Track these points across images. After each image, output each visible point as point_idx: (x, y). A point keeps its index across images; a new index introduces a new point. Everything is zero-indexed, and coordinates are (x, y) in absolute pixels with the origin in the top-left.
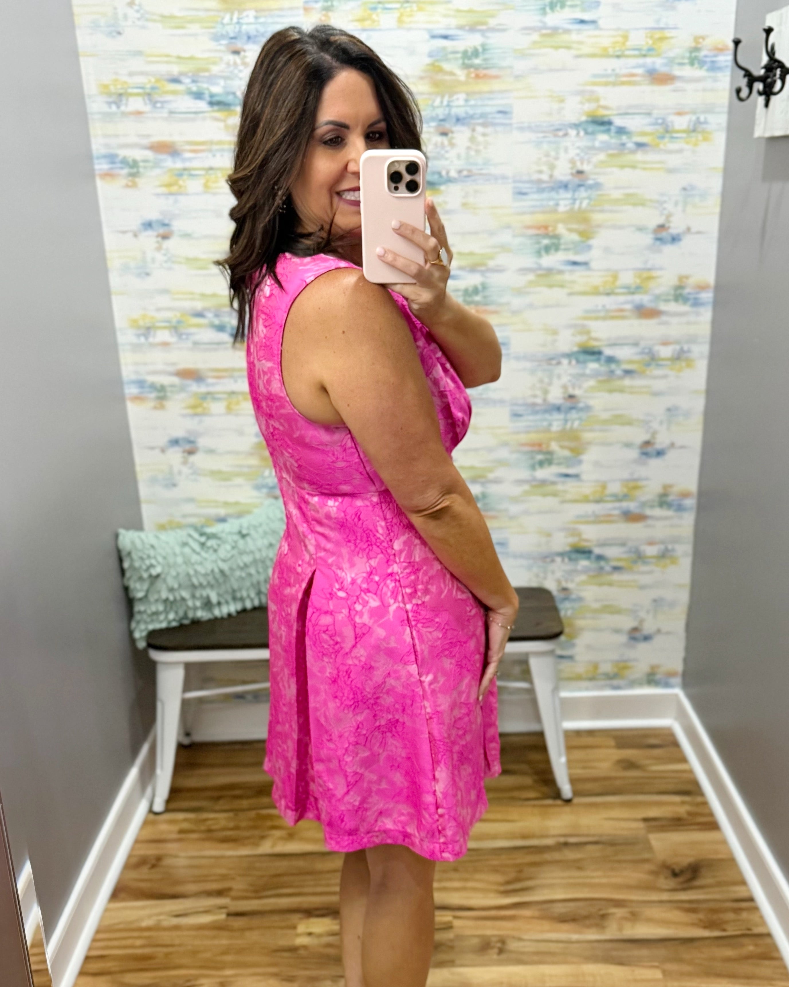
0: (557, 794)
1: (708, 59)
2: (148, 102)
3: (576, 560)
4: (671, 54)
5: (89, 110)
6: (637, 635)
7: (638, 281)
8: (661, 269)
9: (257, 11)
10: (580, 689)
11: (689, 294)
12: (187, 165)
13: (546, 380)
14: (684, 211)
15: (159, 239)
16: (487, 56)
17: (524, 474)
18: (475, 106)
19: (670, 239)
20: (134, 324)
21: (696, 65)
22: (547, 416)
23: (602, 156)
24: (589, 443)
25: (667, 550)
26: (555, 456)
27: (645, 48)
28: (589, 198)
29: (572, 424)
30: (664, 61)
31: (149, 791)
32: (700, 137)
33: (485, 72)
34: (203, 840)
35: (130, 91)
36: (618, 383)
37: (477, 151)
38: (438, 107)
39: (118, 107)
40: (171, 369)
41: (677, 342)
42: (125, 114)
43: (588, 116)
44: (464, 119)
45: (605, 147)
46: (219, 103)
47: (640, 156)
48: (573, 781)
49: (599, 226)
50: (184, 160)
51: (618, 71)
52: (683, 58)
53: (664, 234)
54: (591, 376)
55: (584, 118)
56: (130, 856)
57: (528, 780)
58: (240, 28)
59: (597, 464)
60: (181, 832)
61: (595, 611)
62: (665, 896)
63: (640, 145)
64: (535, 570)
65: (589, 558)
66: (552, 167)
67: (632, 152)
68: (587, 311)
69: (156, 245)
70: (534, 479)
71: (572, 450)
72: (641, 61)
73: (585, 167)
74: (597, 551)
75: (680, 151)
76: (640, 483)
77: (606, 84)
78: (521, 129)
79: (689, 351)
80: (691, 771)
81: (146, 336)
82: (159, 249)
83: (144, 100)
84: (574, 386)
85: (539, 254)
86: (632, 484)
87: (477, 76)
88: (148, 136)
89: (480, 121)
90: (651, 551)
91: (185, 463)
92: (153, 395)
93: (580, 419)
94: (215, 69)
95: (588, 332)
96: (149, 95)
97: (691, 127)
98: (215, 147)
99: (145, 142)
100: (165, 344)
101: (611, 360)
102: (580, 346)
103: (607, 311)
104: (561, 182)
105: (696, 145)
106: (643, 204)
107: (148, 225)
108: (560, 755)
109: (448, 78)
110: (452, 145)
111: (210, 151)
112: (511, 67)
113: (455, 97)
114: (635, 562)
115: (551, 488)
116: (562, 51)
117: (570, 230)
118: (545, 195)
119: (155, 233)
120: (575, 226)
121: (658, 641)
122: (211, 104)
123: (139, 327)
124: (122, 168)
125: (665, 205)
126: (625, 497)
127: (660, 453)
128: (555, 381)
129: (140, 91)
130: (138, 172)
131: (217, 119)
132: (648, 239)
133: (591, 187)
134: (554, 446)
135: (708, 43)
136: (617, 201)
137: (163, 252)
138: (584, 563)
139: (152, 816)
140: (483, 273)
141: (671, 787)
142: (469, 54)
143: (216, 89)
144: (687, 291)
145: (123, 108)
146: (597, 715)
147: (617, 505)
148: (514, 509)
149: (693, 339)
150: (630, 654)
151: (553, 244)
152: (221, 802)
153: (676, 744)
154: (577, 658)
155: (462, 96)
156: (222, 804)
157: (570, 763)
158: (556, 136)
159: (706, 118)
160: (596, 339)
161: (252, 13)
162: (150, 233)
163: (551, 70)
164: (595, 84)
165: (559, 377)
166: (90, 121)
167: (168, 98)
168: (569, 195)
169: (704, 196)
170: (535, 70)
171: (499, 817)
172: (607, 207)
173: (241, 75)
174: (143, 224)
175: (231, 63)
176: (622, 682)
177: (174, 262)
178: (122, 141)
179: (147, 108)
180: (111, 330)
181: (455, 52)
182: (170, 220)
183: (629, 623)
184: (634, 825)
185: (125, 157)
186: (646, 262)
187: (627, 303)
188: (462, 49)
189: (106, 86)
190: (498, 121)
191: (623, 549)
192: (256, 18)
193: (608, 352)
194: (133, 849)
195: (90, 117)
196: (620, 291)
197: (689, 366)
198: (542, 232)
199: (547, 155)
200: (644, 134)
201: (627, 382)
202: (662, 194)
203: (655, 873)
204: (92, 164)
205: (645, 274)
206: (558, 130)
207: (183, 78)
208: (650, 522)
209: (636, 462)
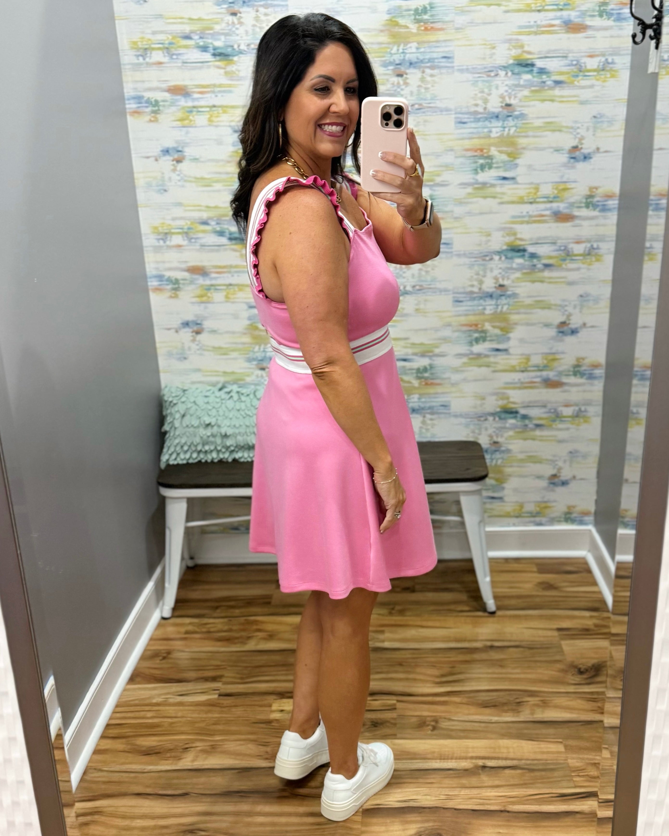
0: (483, 608)
1: (614, 12)
2: (166, 54)
3: (505, 419)
4: (583, 8)
5: (122, 62)
6: (556, 480)
7: (555, 192)
8: (574, 182)
10: (508, 525)
11: (598, 201)
12: (196, 104)
13: (481, 273)
14: (594, 135)
15: (175, 162)
16: (433, 13)
17: (463, 349)
18: (424, 52)
19: (582, 157)
20: (155, 230)
21: (605, 17)
22: (482, 302)
23: (526, 92)
24: (516, 324)
25: (580, 410)
26: (488, 334)
27: (562, 3)
28: (516, 126)
29: (502, 308)
30: (578, 13)
32: (608, 75)
33: (432, 25)
34: (205, 639)
35: (153, 46)
36: (540, 275)
37: (426, 89)
38: (395, 54)
39: (144, 59)
40: (184, 266)
41: (589, 241)
42: (148, 64)
43: (515, 60)
44: (416, 63)
45: (529, 85)
46: (220, 54)
47: (557, 92)
48: (496, 598)
49: (524, 148)
50: (194, 100)
51: (539, 23)
52: (594, 11)
54: (517, 270)
55: (511, 62)
56: (145, 650)
57: (462, 597)
59: (522, 341)
60: (187, 632)
61: (522, 460)
62: (571, 689)
63: (558, 83)
64: (472, 427)
65: (515, 418)
66: (486, 101)
67: (551, 88)
68: (514, 217)
69: (172, 167)
70: (472, 353)
71: (502, 329)
72: (559, 14)
73: (512, 102)
74: (523, 411)
75: (592, 86)
76: (557, 356)
77: (529, 33)
78: (461, 71)
79: (598, 248)
80: (600, 593)
81: (164, 240)
82: (174, 170)
83: (163, 53)
84: (503, 278)
85: (476, 171)
86: (551, 357)
87: (426, 29)
88: (166, 81)
89: (429, 64)
90: (568, 411)
91: (194, 340)
92: (170, 287)
93: (508, 304)
94: (217, 28)
95: (515, 234)
96: (167, 48)
97: (601, 67)
98: (217, 89)
99: (164, 86)
100: (179, 246)
101: (533, 256)
102: (508, 245)
103: (530, 216)
104: (493, 113)
105: (605, 81)
106: (560, 131)
107: (166, 152)
108: (485, 576)
109: (403, 30)
110: (406, 84)
111: (213, 92)
112: (452, 22)
113: (409, 45)
114: (554, 421)
115: (484, 360)
116: (493, 7)
117: (501, 152)
118: (480, 124)
119: (171, 158)
120: (503, 149)
121: (573, 486)
122: (214, 55)
123: (158, 233)
124: (147, 107)
125: (578, 131)
126: (545, 367)
127: (574, 332)
128: (489, 274)
129: (161, 46)
130: (159, 110)
131: (219, 67)
132: (563, 158)
134: (487, 326)
136: (538, 128)
137: (177, 172)
138: (511, 421)
139: (162, 621)
140: (431, 187)
141: (583, 605)
142: (420, 10)
143: (218, 44)
144: (596, 199)
145: (147, 60)
146: (523, 546)
147: (539, 373)
148: (455, 377)
149: (601, 239)
150: (550, 496)
151: (487, 163)
152: (219, 610)
153: (589, 571)
154: (506, 499)
155: (414, 45)
157: (494, 584)
158: (489, 76)
159: (613, 60)
160: (521, 240)
162: (167, 158)
163: (485, 23)
164: (520, 34)
165: (492, 270)
166: (123, 70)
167: (182, 51)
168: (500, 124)
169: (611, 122)
170: (472, 23)
171: (438, 624)
172: (531, 133)
173: (237, 32)
174: (162, 151)
175: (230, 22)
176: (544, 520)
177: (185, 181)
178: (147, 85)
179: (166, 59)
180: (138, 235)
181: (409, 10)
182: (183, 147)
183: (549, 471)
184: (549, 633)
185: (149, 98)
186: (562, 177)
187: (546, 209)
188: (413, 7)
189: (135, 43)
190: (442, 64)
191: (543, 410)
193: (531, 249)
194: (148, 645)
195: (122, 67)
196: (542, 200)
197: (598, 260)
198: (478, 153)
199: (482, 91)
200: (561, 73)
201: (547, 274)
202: (576, 122)
203: (565, 671)
204: (124, 104)
205: (561, 186)
206: (491, 71)
207: (192, 35)
208: (566, 388)
209: (554, 339)
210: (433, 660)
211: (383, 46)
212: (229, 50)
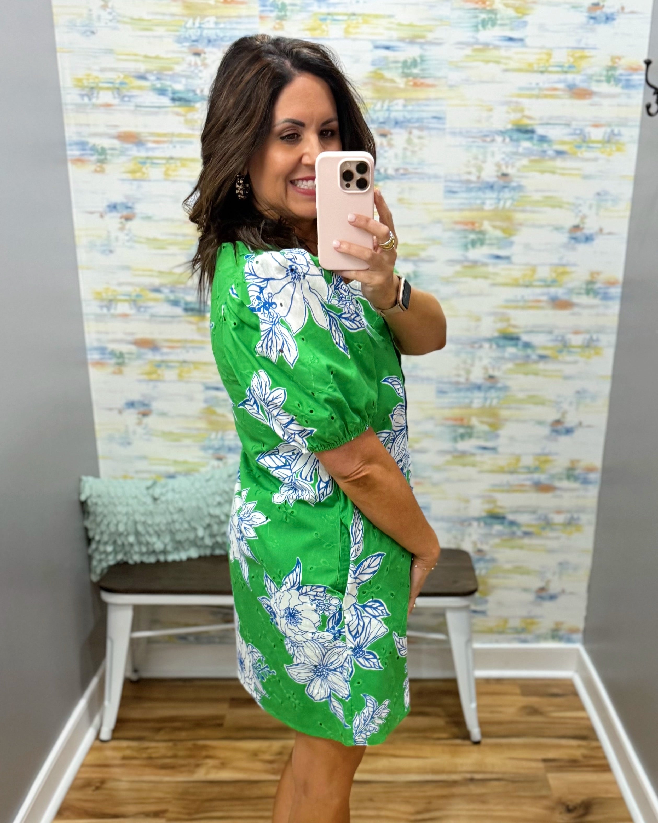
0: (466, 736)
1: (623, 78)
2: (116, 95)
3: (491, 525)
4: (590, 72)
5: (63, 101)
6: (544, 594)
7: (554, 275)
8: (575, 265)
9: (217, 17)
10: (491, 642)
11: (600, 288)
12: (150, 154)
13: (469, 361)
14: (597, 214)
15: (123, 220)
16: (424, 66)
17: (447, 445)
18: (412, 111)
19: (583, 238)
20: (98, 296)
21: (612, 82)
22: (469, 394)
23: (525, 162)
24: (506, 420)
25: (572, 518)
26: (475, 430)
27: (567, 65)
28: (512, 199)
29: (491, 402)
30: (583, 77)
31: (97, 720)
32: (614, 148)
33: (422, 81)
34: (146, 766)
35: (101, 85)
36: (534, 367)
37: (413, 152)
38: (379, 111)
39: (90, 99)
40: (130, 338)
41: (588, 332)
42: (95, 106)
43: (514, 125)
44: (402, 122)
45: (528, 153)
46: (180, 99)
47: (559, 163)
48: (481, 724)
49: (521, 224)
50: (148, 150)
51: (541, 85)
52: (601, 75)
53: (578, 234)
54: (509, 360)
55: (510, 126)
56: (76, 779)
57: (440, 722)
58: (202, 32)
59: (512, 439)
60: (124, 758)
61: (508, 571)
63: (559, 153)
64: (454, 533)
65: (502, 523)
66: (480, 169)
67: (552, 159)
68: (507, 301)
69: (120, 226)
70: (456, 450)
71: (491, 425)
72: (562, 77)
73: (510, 171)
74: (510, 517)
75: (596, 160)
76: (550, 458)
77: (531, 96)
78: (454, 134)
79: (598, 340)
80: (588, 719)
81: (108, 308)
82: (122, 229)
83: (113, 93)
84: (493, 368)
85: (466, 247)
86: (543, 458)
87: (415, 85)
88: (116, 126)
89: (417, 125)
90: (559, 519)
91: (139, 423)
92: (113, 361)
93: (498, 397)
94: (178, 69)
95: (508, 320)
96: (118, 89)
97: (606, 138)
98: (175, 139)
99: (113, 132)
100: (125, 316)
101: (527, 345)
102: (500, 331)
103: (526, 301)
104: (487, 183)
105: (610, 154)
106: (560, 207)
107: (113, 207)
108: (471, 701)
109: (388, 85)
110: (391, 145)
111: (171, 142)
112: (445, 77)
113: (395, 102)
114: (544, 528)
115: (471, 459)
116: (491, 65)
117: (495, 227)
118: (473, 194)
119: (119, 215)
120: (498, 224)
121: (562, 600)
122: (173, 100)
123: (102, 300)
124: (92, 155)
125: (580, 208)
126: (537, 469)
127: (569, 431)
128: (477, 363)
129: (110, 85)
130: (106, 159)
131: (178, 114)
132: (563, 238)
133: (514, 189)
134: (474, 421)
135: (623, 62)
136: (537, 203)
137: (126, 232)
138: (498, 528)
139: (98, 744)
140: (415, 262)
141: (570, 732)
142: (409, 63)
143: (179, 87)
144: (597, 286)
145: (94, 100)
146: (506, 665)
147: (529, 476)
149: (601, 330)
150: (537, 611)
151: (479, 239)
152: (162, 733)
153: (575, 693)
154: (490, 613)
155: (401, 102)
156: (162, 735)
157: (480, 708)
158: (484, 141)
159: (619, 131)
160: (515, 326)
161: (212, 19)
162: (115, 214)
163: (482, 82)
164: (519, 96)
165: (481, 359)
166: (64, 111)
167: (135, 92)
168: (494, 195)
169: (616, 201)
170: (467, 81)
171: (412, 753)
172: (528, 208)
173: (200, 75)
174: (109, 206)
175: (193, 63)
176: (529, 637)
177: (135, 242)
178: (93, 130)
179: (116, 101)
180: (78, 301)
181: (396, 62)
182: (133, 203)
183: (537, 583)
184: (534, 764)
185: (94, 145)
186: (561, 258)
187: (543, 294)
188: (402, 59)
189: (80, 80)
190: (432, 125)
191: (533, 516)
192: (216, 23)
193: (525, 338)
194: (79, 772)
195: (64, 107)
196: (538, 283)
197: (597, 354)
198: (469, 227)
199: (476, 158)
200: (563, 143)
201: (541, 366)
202: (578, 198)
203: (551, 809)
204: (65, 150)
205: (561, 270)
206: (486, 136)
207: (148, 76)
208: (558, 493)
209: (547, 438)
210: (407, 794)
212: (191, 95)
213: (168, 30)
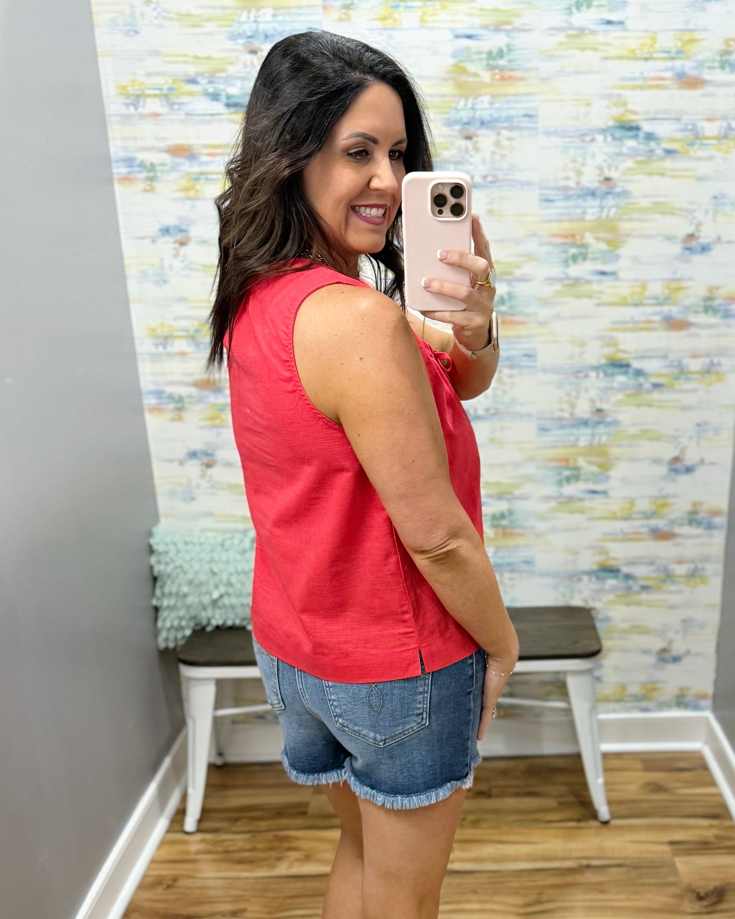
0: (594, 816)
2: (165, 103)
3: (603, 579)
4: (700, 57)
5: (107, 112)
6: (666, 656)
7: (667, 291)
8: (690, 279)
9: (275, 9)
10: (607, 712)
11: (720, 305)
12: (204, 169)
13: (573, 393)
14: (714, 220)
15: (177, 245)
16: (512, 57)
17: (552, 490)
18: (500, 109)
19: (699, 249)
20: (153, 333)
21: (727, 69)
22: (574, 431)
23: (630, 163)
24: (617, 459)
25: (696, 569)
26: (582, 472)
27: (674, 50)
28: (617, 206)
29: (600, 438)
30: (694, 64)
32: (731, 144)
33: (510, 73)
34: (223, 861)
35: (148, 92)
36: (648, 397)
37: (503, 156)
38: (462, 110)
39: (136, 109)
40: (189, 379)
41: (708, 355)
42: (142, 116)
43: (616, 121)
44: (489, 122)
45: (633, 154)
46: (236, 105)
47: (668, 163)
49: (627, 235)
50: (201, 164)
51: (645, 74)
52: (714, 61)
53: (693, 244)
54: (619, 390)
55: (611, 123)
57: (552, 803)
58: (257, 26)
59: (625, 480)
61: (624, 631)
63: (669, 152)
64: (561, 588)
65: (616, 577)
66: (579, 173)
67: (661, 159)
68: (615, 323)
69: (174, 252)
70: (561, 496)
71: (600, 465)
72: (669, 64)
73: (613, 174)
74: (625, 570)
75: (711, 158)
76: (669, 500)
77: (634, 88)
78: (548, 133)
79: (719, 364)
80: (720, 795)
81: (165, 346)
82: (176, 255)
83: (161, 101)
84: (601, 401)
85: (566, 263)
86: (660, 502)
87: (503, 78)
88: (165, 139)
89: (506, 124)
90: (682, 570)
91: (203, 476)
92: (172, 406)
93: (608, 434)
94: (232, 70)
95: (616, 345)
96: (166, 96)
97: (722, 134)
99: (163, 144)
100: (183, 354)
101: (639, 373)
102: (608, 358)
103: (635, 322)
104: (589, 189)
105: (727, 152)
106: (672, 214)
107: (166, 231)
109: (471, 79)
110: (477, 149)
112: (536, 69)
113: (480, 99)
114: (664, 581)
115: (579, 505)
116: (588, 53)
117: (598, 239)
118: (572, 203)
119: (173, 239)
120: (602, 235)
121: (686, 662)
122: (227, 105)
123: (157, 337)
124: (140, 172)
125: (695, 214)
126: (653, 515)
127: (689, 470)
128: (583, 395)
129: (157, 92)
130: (155, 176)
131: (233, 122)
132: (677, 249)
133: (618, 195)
134: (581, 462)
136: (644, 210)
137: (180, 259)
138: (611, 582)
140: (508, 282)
141: (699, 811)
142: (494, 55)
143: (232, 91)
144: (716, 302)
145: (140, 110)
146: (625, 738)
147: (645, 522)
148: (541, 526)
149: (723, 352)
150: (658, 675)
151: (581, 253)
152: (239, 823)
153: (705, 767)
154: (605, 679)
155: (486, 99)
156: (240, 826)
158: (583, 141)
160: (624, 352)
161: (269, 11)
162: (168, 239)
163: (578, 73)
164: (623, 87)
165: (587, 390)
166: (108, 124)
167: (185, 99)
168: (597, 203)
170: (561, 72)
171: (520, 838)
174: (161, 230)
175: (248, 63)
176: (651, 705)
177: (191, 269)
178: (140, 143)
179: (164, 110)
180: (130, 339)
181: (480, 53)
182: (187, 226)
183: (658, 644)
184: (660, 848)
185: (142, 161)
186: (675, 272)
187: (655, 314)
188: (486, 49)
189: (123, 87)
190: (523, 125)
191: (651, 568)
192: (274, 16)
193: (636, 364)
194: (148, 869)
195: (108, 119)
196: (650, 301)
197: (719, 380)
198: (569, 240)
199: (574, 161)
200: (673, 140)
201: (656, 396)
202: (692, 203)
203: (680, 897)
204: (110, 168)
205: (674, 285)
206: (585, 135)
207: (199, 79)
208: (679, 540)
209: (665, 478)
210: (515, 884)
211: (447, 99)
213: (220, 26)
